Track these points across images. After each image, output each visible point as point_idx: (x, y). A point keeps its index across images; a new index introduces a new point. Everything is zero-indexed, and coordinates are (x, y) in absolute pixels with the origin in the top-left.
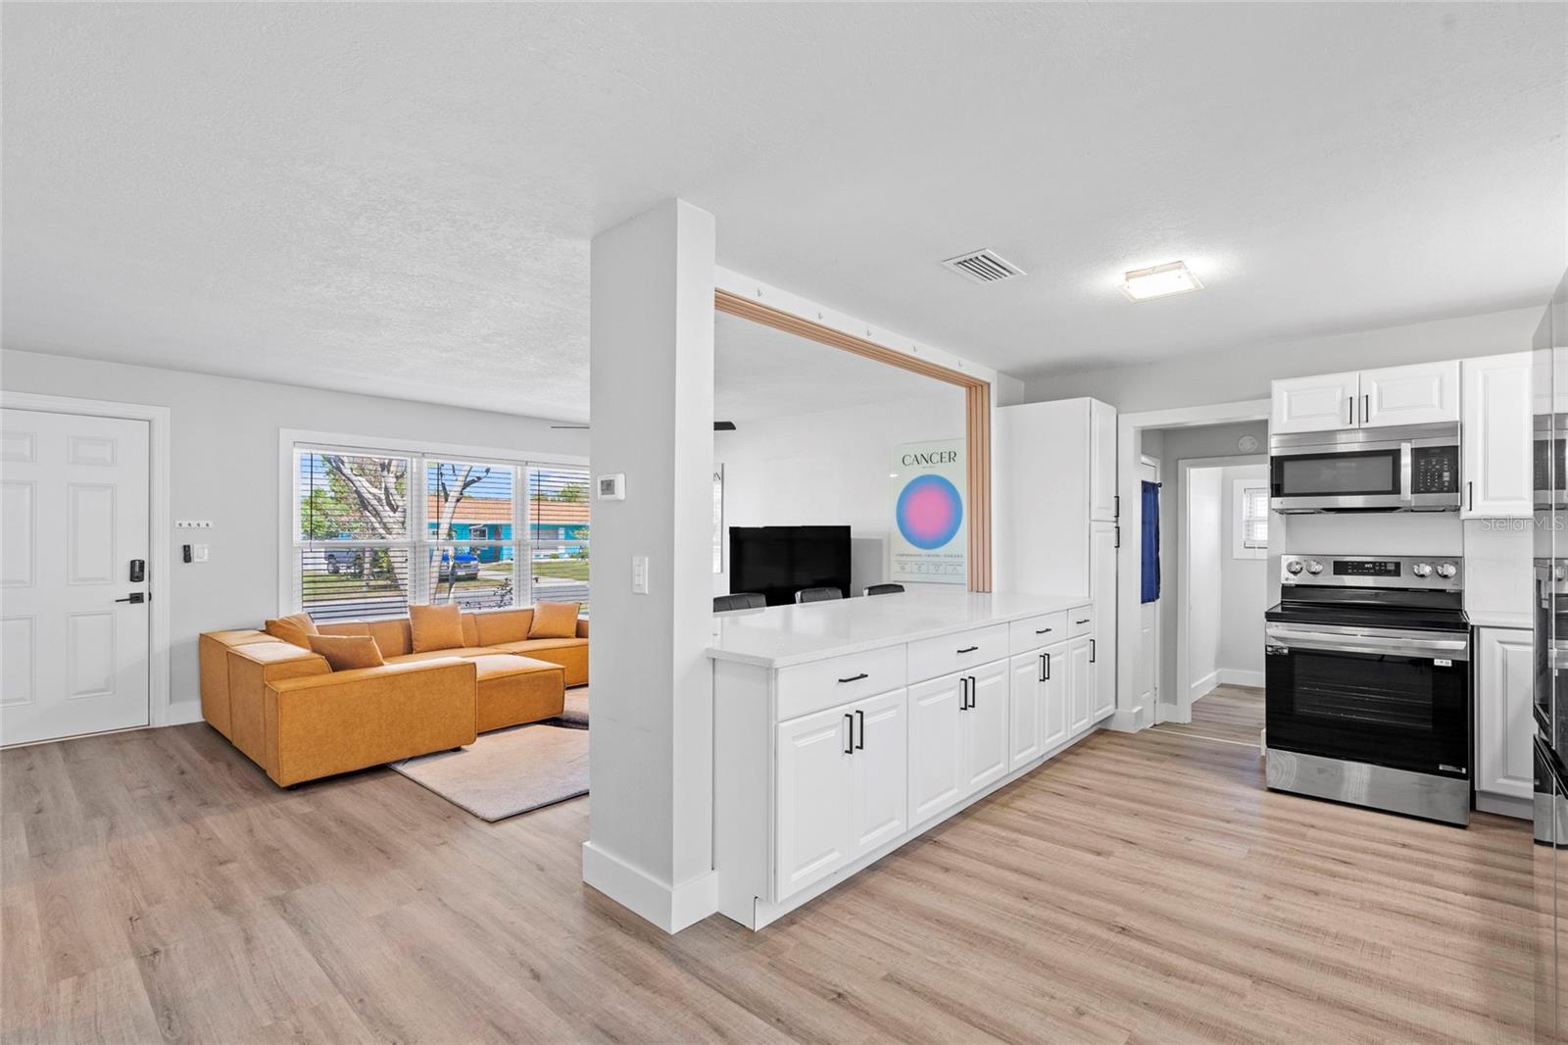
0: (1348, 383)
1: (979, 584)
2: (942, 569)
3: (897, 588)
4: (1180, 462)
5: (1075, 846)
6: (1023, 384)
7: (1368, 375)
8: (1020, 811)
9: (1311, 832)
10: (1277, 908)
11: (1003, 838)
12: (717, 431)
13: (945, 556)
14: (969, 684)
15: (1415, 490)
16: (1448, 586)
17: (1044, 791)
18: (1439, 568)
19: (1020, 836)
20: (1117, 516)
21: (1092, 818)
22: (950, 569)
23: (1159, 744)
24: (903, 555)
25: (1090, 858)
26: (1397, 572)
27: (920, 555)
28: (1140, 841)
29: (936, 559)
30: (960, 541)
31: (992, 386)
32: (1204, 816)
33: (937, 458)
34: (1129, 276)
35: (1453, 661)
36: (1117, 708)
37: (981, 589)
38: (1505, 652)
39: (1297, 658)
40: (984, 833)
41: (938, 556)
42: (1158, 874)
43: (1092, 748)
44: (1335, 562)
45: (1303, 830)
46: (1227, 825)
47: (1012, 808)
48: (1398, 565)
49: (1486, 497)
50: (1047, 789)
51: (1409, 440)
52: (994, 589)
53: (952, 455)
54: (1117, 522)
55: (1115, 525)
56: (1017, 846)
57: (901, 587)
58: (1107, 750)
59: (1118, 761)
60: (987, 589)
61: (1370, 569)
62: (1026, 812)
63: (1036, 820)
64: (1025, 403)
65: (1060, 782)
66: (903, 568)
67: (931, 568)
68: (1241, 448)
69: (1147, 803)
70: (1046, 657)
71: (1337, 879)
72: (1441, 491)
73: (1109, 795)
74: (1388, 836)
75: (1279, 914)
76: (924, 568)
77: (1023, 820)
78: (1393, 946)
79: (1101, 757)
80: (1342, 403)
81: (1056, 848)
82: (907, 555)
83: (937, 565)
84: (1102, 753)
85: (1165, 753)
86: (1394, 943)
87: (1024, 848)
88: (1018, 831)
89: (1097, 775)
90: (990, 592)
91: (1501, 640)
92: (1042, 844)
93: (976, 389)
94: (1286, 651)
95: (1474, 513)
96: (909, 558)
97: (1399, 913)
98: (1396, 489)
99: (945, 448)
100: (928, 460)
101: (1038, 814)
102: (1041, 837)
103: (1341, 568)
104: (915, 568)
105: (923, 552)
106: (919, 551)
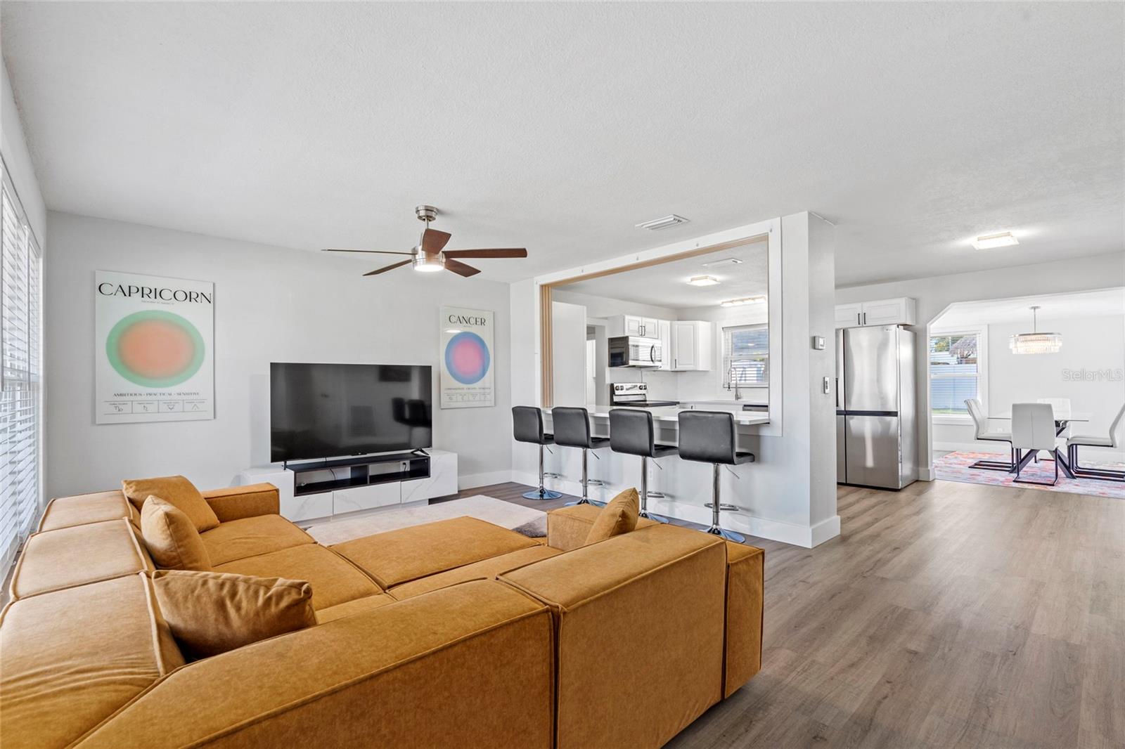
0: (640, 321)
2: (477, 398)
7: (643, 319)
13: (480, 388)
22: (482, 397)
24: (450, 389)
27: (463, 389)
29: (474, 391)
30: (490, 378)
33: (473, 321)
41: (475, 388)
53: (483, 321)
66: (450, 398)
67: (471, 398)
76: (465, 398)
80: (639, 327)
82: (454, 389)
83: (474, 395)
96: (453, 391)
99: (479, 315)
100: (468, 321)
104: (460, 398)
105: (465, 386)
106: (462, 385)
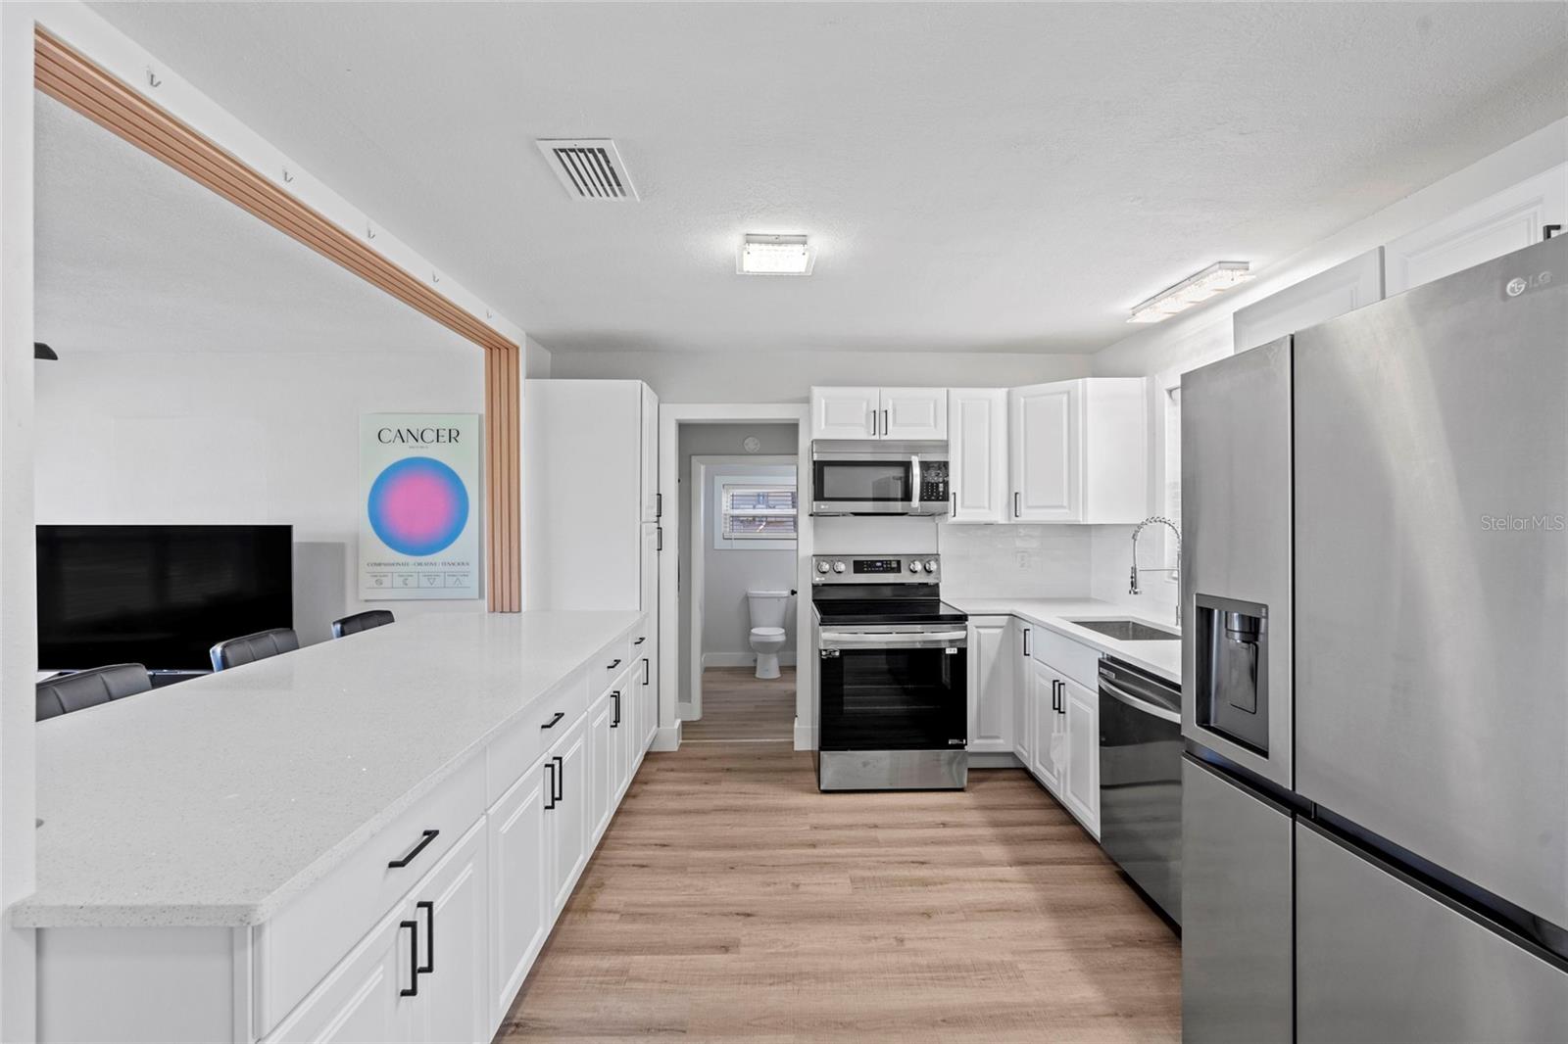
0: (870, 397)
1: (505, 602)
2: (439, 582)
3: (382, 617)
4: (693, 457)
5: (698, 948)
6: (550, 354)
7: (887, 391)
8: (610, 912)
9: (881, 834)
10: (915, 952)
11: (607, 972)
12: (38, 360)
13: (444, 564)
14: (555, 767)
15: (922, 499)
16: (930, 580)
17: (623, 866)
18: (927, 566)
19: (627, 959)
20: (659, 516)
21: (692, 891)
22: (450, 581)
23: (705, 759)
24: (380, 564)
25: (719, 960)
26: (898, 570)
27: (406, 564)
28: (754, 909)
29: (432, 568)
30: (468, 543)
31: (521, 351)
32: (792, 845)
33: (430, 436)
34: (749, 239)
35: (959, 649)
36: (659, 726)
37: (506, 608)
38: (978, 633)
39: (846, 660)
40: (579, 973)
41: (433, 564)
42: (796, 954)
43: (646, 783)
44: (855, 562)
45: (873, 833)
46: (815, 851)
47: (595, 911)
48: (899, 562)
49: (962, 506)
50: (625, 862)
51: (916, 454)
52: (524, 609)
53: (454, 434)
54: (658, 522)
55: (656, 525)
56: (631, 980)
57: (389, 613)
58: (663, 782)
59: (680, 794)
60: (515, 608)
61: (879, 567)
62: (615, 912)
63: (634, 921)
64: (551, 378)
65: (635, 845)
66: (379, 582)
67: (424, 582)
68: (746, 447)
69: (733, 847)
70: (616, 696)
71: (930, 888)
72: (937, 500)
73: (693, 847)
74: (928, 818)
75: (923, 961)
76: (412, 582)
77: (619, 927)
78: (1017, 958)
79: (661, 793)
80: (867, 415)
81: (676, 961)
82: (385, 565)
83: (430, 576)
84: (658, 787)
85: (716, 770)
86: (1013, 953)
87: (639, 979)
88: (619, 950)
89: (667, 821)
90: (520, 611)
91: (978, 625)
92: (660, 961)
93: (498, 348)
94: (837, 654)
95: (959, 518)
96: (391, 570)
97: (991, 911)
98: (907, 496)
99: (445, 423)
100: (418, 437)
101: (632, 910)
102: (651, 949)
103: (860, 566)
104: (398, 582)
105: (411, 559)
106: (402, 557)
